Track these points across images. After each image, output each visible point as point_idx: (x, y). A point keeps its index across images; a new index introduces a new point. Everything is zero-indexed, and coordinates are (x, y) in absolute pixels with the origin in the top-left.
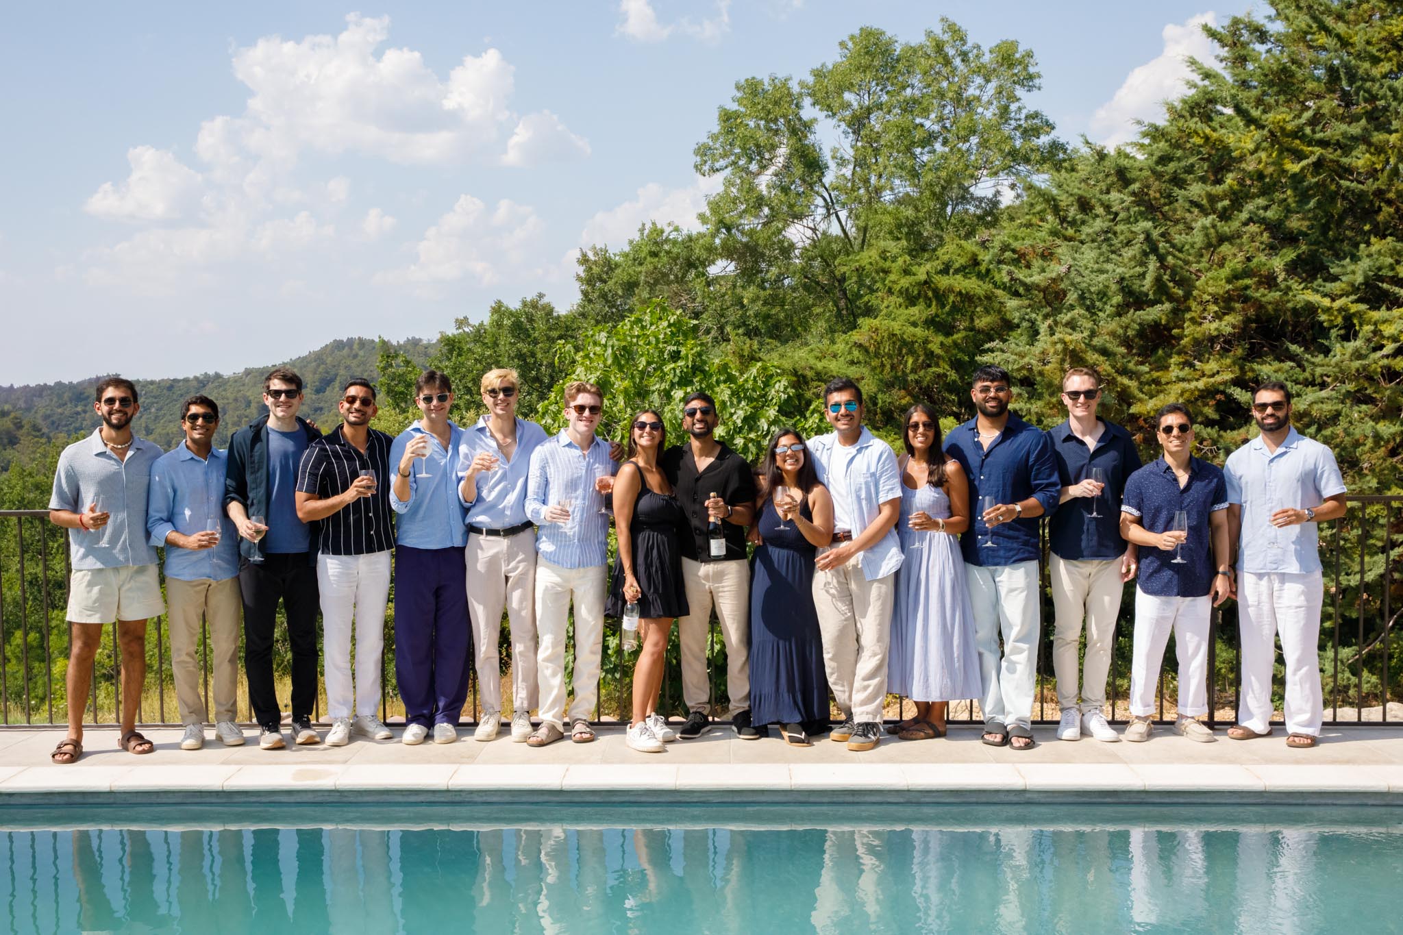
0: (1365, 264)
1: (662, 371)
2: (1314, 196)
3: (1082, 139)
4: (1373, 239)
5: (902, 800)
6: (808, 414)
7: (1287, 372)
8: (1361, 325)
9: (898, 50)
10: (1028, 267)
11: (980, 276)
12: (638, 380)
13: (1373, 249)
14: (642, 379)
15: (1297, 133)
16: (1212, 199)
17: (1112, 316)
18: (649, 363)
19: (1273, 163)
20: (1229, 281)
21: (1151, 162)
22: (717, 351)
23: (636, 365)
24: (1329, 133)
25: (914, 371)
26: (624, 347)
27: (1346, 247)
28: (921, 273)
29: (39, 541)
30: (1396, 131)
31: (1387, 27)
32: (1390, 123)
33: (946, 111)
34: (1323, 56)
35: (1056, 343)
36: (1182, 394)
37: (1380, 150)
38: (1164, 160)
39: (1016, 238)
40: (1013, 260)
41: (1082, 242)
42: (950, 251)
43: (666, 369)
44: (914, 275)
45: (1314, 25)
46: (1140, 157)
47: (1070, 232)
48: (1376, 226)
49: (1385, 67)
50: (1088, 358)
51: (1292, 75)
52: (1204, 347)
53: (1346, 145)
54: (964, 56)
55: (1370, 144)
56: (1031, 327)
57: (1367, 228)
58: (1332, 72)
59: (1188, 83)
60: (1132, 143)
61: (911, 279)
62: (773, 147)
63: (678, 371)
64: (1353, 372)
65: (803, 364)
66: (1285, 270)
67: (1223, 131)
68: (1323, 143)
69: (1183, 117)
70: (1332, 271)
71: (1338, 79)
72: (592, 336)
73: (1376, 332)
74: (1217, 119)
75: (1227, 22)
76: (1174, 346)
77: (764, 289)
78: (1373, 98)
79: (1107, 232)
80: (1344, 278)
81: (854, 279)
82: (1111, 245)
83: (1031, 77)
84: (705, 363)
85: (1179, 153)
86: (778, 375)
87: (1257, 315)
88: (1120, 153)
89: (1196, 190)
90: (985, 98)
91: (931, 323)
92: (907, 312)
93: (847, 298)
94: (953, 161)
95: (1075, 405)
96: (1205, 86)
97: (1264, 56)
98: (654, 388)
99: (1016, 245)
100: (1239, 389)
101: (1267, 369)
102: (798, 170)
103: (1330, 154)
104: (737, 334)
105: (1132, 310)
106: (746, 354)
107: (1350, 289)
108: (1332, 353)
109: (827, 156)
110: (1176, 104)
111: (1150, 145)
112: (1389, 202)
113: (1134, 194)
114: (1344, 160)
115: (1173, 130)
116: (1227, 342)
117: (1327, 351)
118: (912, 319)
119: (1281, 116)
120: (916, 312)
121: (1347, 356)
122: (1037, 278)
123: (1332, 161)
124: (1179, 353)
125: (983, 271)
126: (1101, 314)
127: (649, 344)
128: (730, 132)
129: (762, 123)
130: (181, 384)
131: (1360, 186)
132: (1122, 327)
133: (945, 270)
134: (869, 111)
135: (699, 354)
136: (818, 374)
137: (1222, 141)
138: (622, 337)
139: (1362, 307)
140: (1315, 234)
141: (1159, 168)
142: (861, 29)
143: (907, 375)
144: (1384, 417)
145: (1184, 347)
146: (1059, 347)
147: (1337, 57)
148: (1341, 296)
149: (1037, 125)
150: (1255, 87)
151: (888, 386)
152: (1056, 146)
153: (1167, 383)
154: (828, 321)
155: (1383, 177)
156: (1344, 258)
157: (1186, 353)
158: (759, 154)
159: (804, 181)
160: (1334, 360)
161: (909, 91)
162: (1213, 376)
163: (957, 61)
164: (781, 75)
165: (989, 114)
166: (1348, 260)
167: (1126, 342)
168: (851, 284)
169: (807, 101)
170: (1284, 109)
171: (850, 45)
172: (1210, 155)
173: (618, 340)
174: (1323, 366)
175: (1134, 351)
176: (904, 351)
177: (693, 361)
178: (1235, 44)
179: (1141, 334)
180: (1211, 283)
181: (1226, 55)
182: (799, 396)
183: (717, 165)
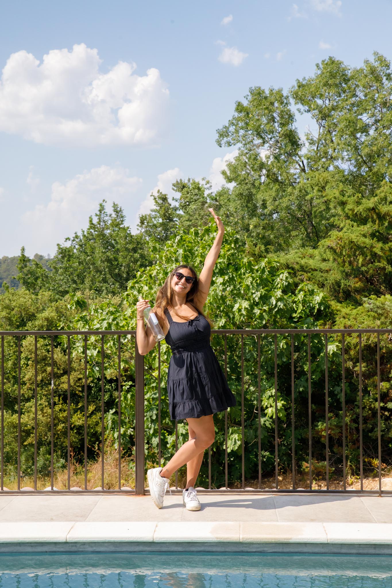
6: (297, 292)
9: (350, 72)
25: (363, 265)
28: (370, 203)
33: (377, 110)
42: (385, 190)
44: (364, 204)
61: (362, 208)
65: (292, 261)
77: (262, 220)
91: (373, 235)
92: (359, 228)
94: (381, 139)
118: (362, 233)
120: (367, 228)
133: (383, 202)
136: (302, 267)
142: (329, 58)
143: (360, 268)
151: (347, 276)
164: (276, 88)
169: (292, 101)
171: (321, 66)
176: (357, 253)
177: (228, 259)
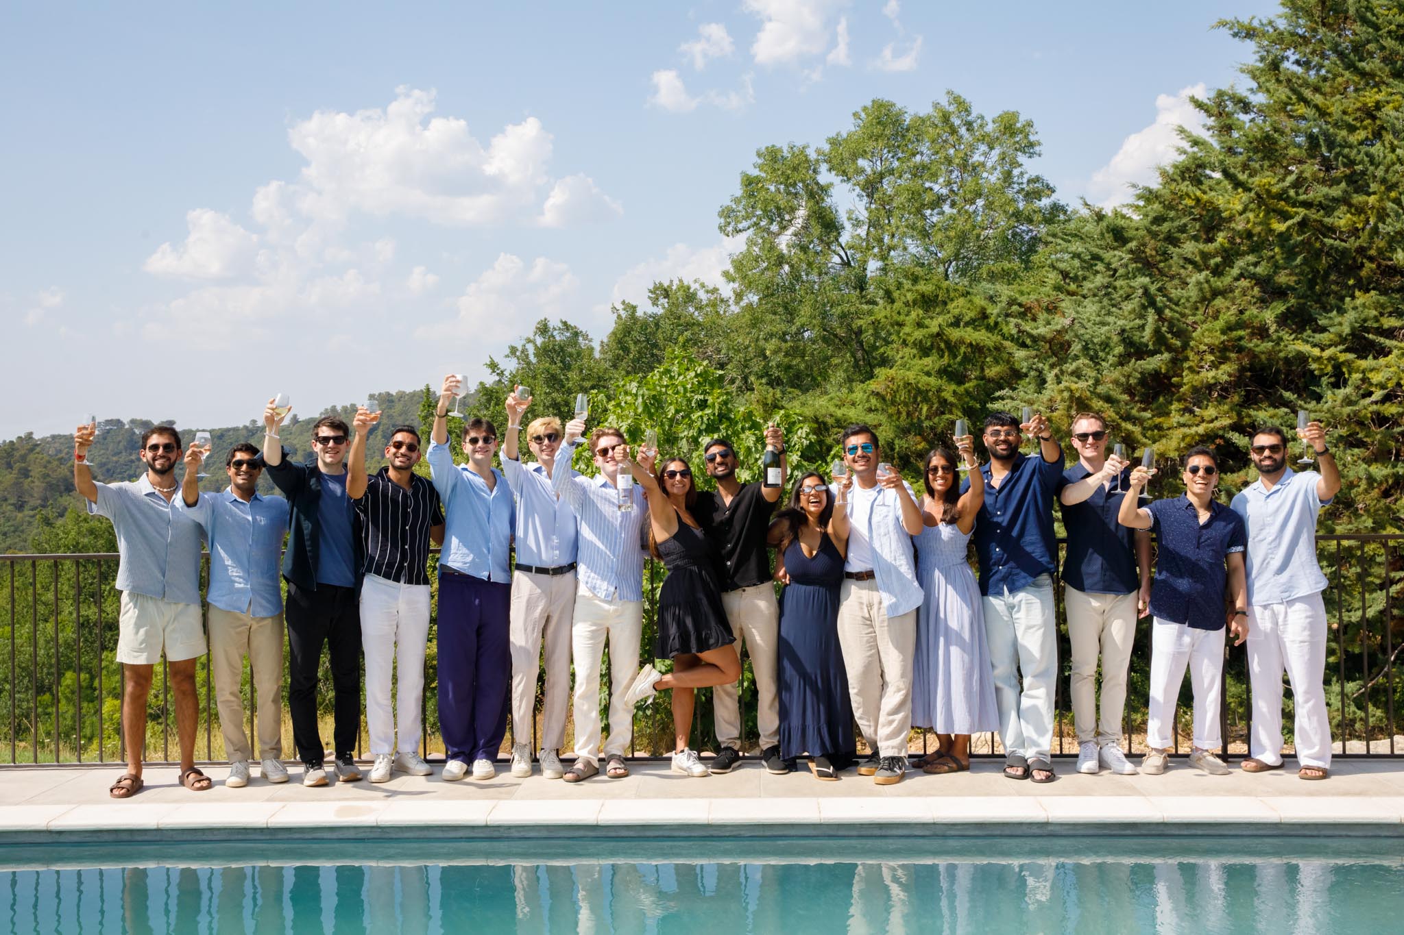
0: (1351, 316)
1: (690, 418)
2: (1301, 253)
3: (1081, 201)
4: (1357, 293)
5: (927, 833)
6: (829, 459)
7: (1282, 417)
8: (1350, 373)
9: (908, 120)
10: (1034, 319)
11: (990, 329)
12: (667, 428)
13: (1358, 302)
14: (671, 426)
15: (1281, 195)
16: (1205, 256)
17: (1114, 366)
18: (677, 412)
19: (1260, 223)
20: (1223, 332)
21: (1146, 222)
22: (742, 400)
23: (665, 413)
24: (1311, 195)
25: (928, 418)
26: (654, 396)
27: (1332, 300)
28: (934, 326)
29: (91, 584)
30: (1374, 193)
31: (1361, 99)
32: (1369, 187)
33: (953, 176)
34: (1303, 124)
35: (1062, 391)
36: (1183, 439)
37: (1360, 210)
38: (1158, 220)
39: (1022, 293)
40: (1020, 313)
41: (1084, 297)
42: (960, 305)
43: (694, 416)
44: (927, 327)
45: (1294, 97)
46: (1136, 217)
47: (1073, 287)
48: (1359, 280)
49: (1361, 135)
50: (1094, 405)
51: (1275, 142)
52: (1202, 394)
53: (1328, 206)
54: (969, 126)
55: (1350, 205)
56: (1039, 376)
57: (1351, 282)
58: (1312, 139)
59: (1178, 149)
60: (1127, 205)
61: (924, 331)
62: (793, 210)
63: (705, 419)
64: (1345, 417)
65: (824, 412)
66: (1276, 322)
67: (1213, 193)
68: (1307, 205)
69: (1175, 180)
70: (1320, 322)
71: (1318, 145)
72: (623, 386)
73: (1364, 380)
74: (1207, 182)
75: (1212, 94)
76: (1173, 394)
77: (786, 341)
78: (1351, 163)
79: (1107, 287)
80: (1332, 330)
81: (871, 331)
82: (1111, 299)
83: (1031, 145)
84: (730, 411)
85: (1172, 214)
86: (800, 422)
87: (1251, 364)
88: (1116, 213)
89: (1190, 248)
90: (989, 164)
91: (943, 372)
92: (921, 362)
93: (864, 350)
94: (961, 221)
95: (1084, 446)
96: (1194, 153)
97: (1248, 125)
98: (683, 435)
99: (1023, 299)
100: (1237, 434)
101: (1262, 415)
102: (816, 230)
103: (1314, 215)
104: (761, 384)
105: (1133, 360)
106: (769, 402)
107: (1337, 339)
108: (1324, 400)
109: (843, 217)
110: (1168, 168)
111: (1145, 207)
112: (1371, 259)
113: (1131, 251)
114: (1327, 220)
115: (1166, 193)
116: (1224, 389)
117: (1319, 398)
118: (926, 369)
119: (1265, 179)
120: (930, 362)
121: (1338, 402)
122: (1042, 330)
123: (1315, 221)
124: (1179, 400)
125: (992, 324)
126: (1103, 363)
127: (677, 393)
128: (751, 195)
129: (782, 187)
130: (231, 433)
131: (1343, 244)
132: (1124, 376)
133: (956, 323)
134: (881, 176)
135: (725, 403)
136: (838, 421)
137: (1212, 203)
138: (651, 387)
139: (1351, 356)
140: (1302, 289)
141: (1154, 228)
142: (873, 101)
143: (922, 422)
144: (1376, 460)
145: (1184, 394)
146: (1066, 394)
147: (1316, 126)
148: (1330, 346)
149: (1039, 188)
150: (1241, 154)
151: (904, 432)
152: (1056, 208)
153: (1169, 429)
154: (846, 371)
155: (1364, 236)
156: (1331, 311)
157: (1186, 400)
158: (779, 216)
159: (822, 241)
160: (1326, 406)
161: (918, 157)
162: (1212, 421)
163: (963, 131)
164: (799, 143)
165: (993, 178)
166: (1335, 312)
167: (1129, 390)
168: (868, 337)
169: (824, 167)
170: (1269, 173)
171: (863, 115)
172: (1201, 216)
173: (648, 389)
174: (1315, 411)
175: (1137, 398)
176: (919, 399)
177: (720, 409)
178: (1221, 114)
179: (1143, 381)
180: (1207, 334)
181: (1213, 124)
182: (821, 442)
183: (740, 226)
